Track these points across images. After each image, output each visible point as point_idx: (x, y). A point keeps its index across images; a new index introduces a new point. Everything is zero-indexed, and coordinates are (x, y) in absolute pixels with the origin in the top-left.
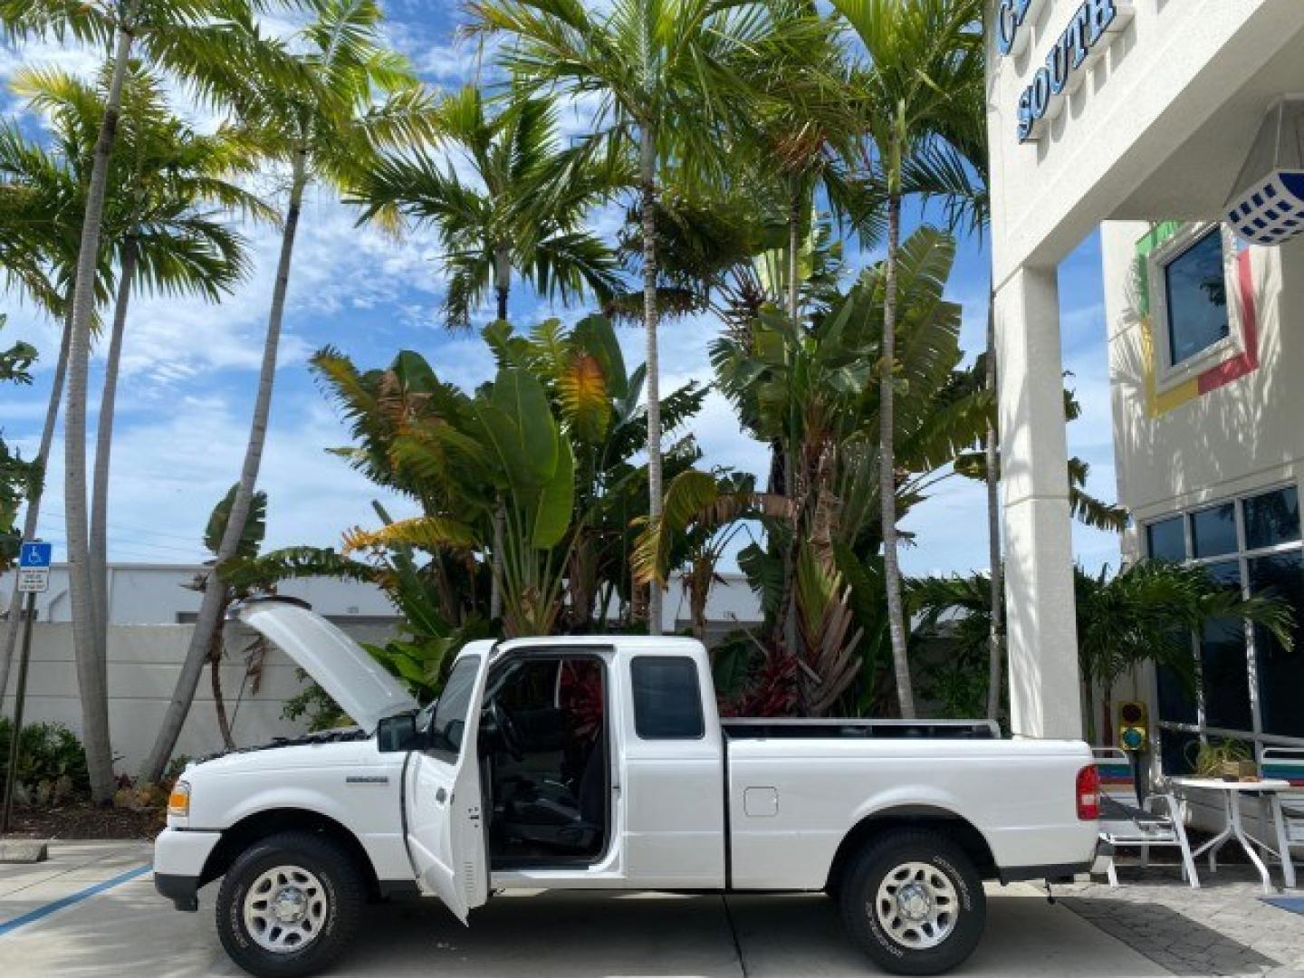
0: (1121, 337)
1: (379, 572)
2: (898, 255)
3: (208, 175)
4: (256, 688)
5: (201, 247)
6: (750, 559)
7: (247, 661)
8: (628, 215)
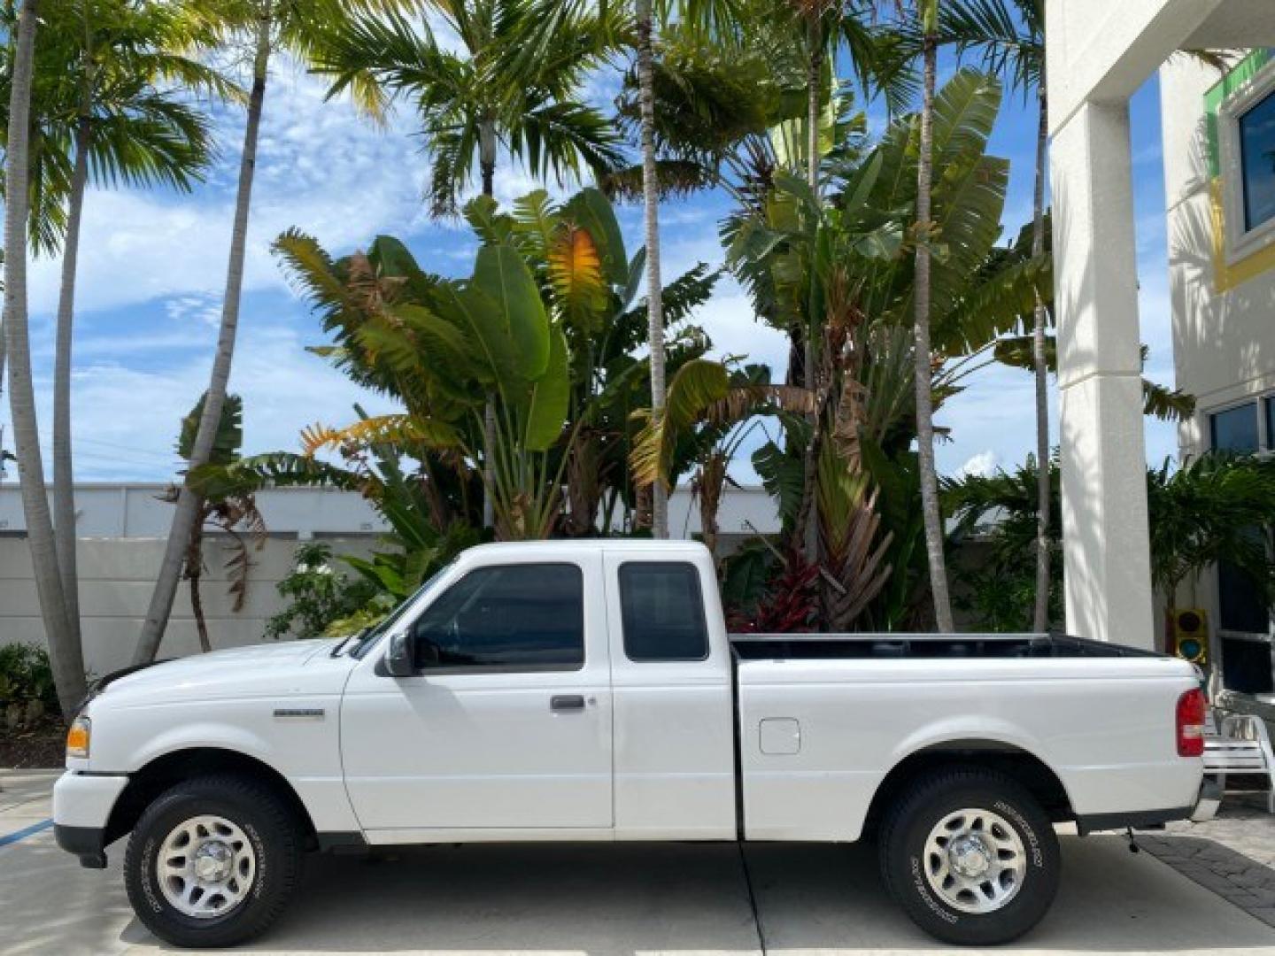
0: (1183, 206)
1: (361, 478)
2: (935, 105)
3: (166, 49)
4: (239, 605)
5: (165, 131)
6: (766, 459)
7: (230, 576)
8: (626, 79)
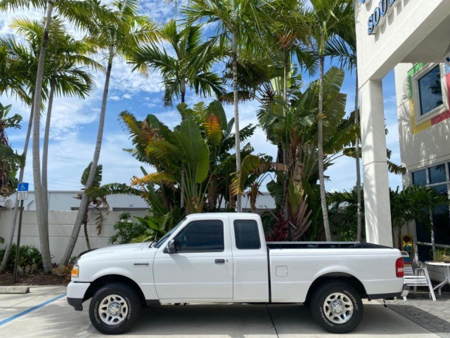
0: (402, 106)
1: (141, 192)
3: (80, 54)
4: (100, 233)
5: (78, 80)
6: (271, 186)
7: (97, 223)
8: (227, 65)
